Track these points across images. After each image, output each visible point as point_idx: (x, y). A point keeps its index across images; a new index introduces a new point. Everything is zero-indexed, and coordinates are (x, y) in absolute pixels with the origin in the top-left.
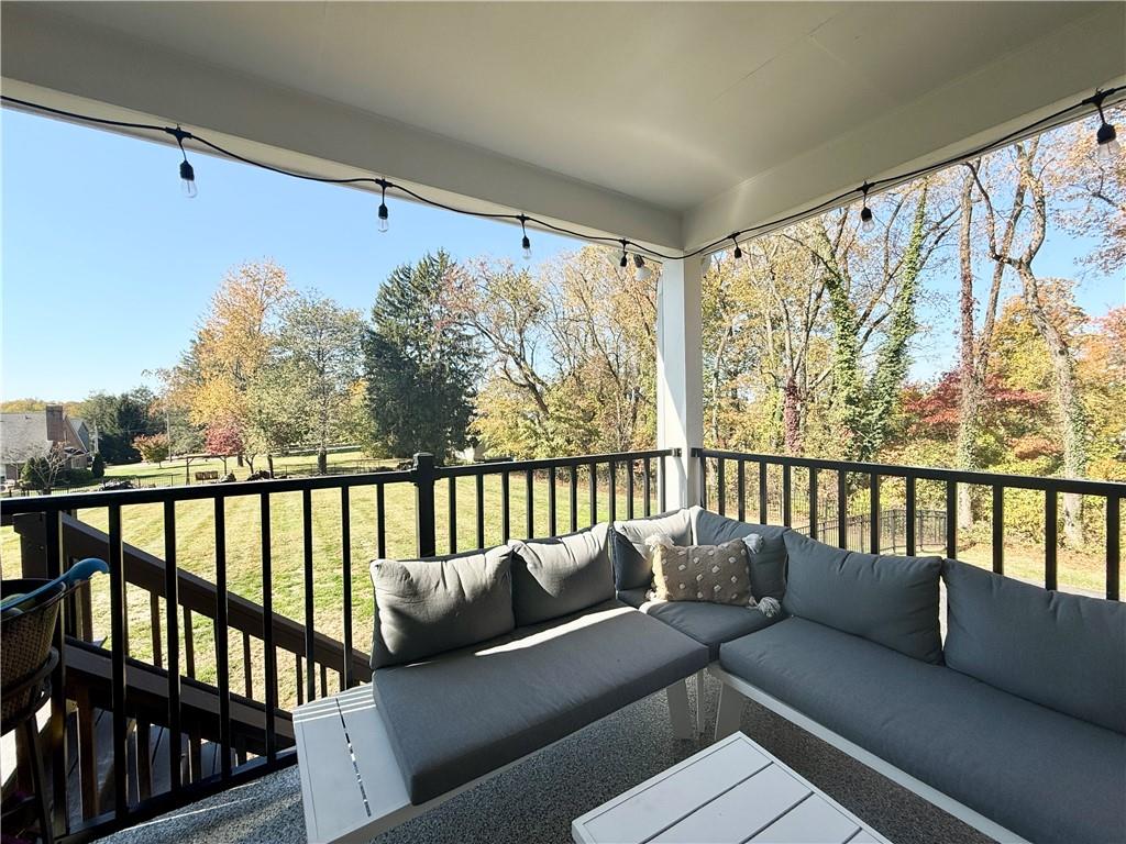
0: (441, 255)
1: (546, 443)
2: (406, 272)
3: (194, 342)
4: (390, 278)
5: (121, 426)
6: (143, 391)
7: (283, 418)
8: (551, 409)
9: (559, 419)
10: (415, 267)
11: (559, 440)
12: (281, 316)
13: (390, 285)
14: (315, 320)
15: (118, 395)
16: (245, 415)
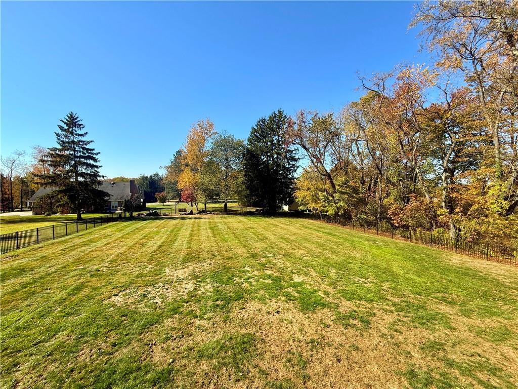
0: (279, 112)
1: (334, 205)
2: (263, 121)
3: (174, 155)
4: (256, 124)
5: (150, 188)
6: (157, 175)
7: (212, 187)
8: (337, 188)
9: (342, 193)
10: (267, 118)
11: (342, 204)
12: (212, 143)
13: (256, 128)
14: (226, 145)
15: (149, 176)
16: (197, 186)
